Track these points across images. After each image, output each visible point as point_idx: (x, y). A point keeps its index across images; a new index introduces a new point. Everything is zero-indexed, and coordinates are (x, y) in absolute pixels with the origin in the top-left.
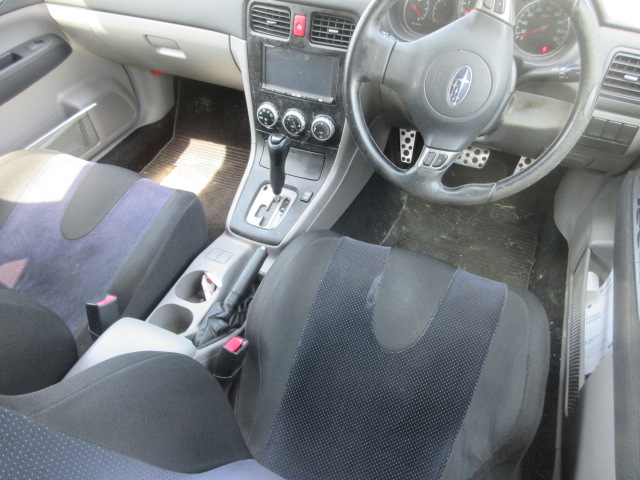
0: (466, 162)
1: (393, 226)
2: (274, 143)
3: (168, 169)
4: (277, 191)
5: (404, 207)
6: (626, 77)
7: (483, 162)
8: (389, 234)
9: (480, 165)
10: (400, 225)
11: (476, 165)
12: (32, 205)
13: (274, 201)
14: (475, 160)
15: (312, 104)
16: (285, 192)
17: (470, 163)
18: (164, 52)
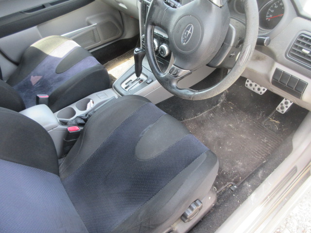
0: (254, 89)
1: (206, 112)
2: (136, 52)
3: (126, 60)
4: (138, 75)
5: (218, 105)
6: (303, 50)
7: (263, 92)
8: (201, 114)
9: (261, 93)
10: (210, 112)
11: (259, 92)
12: (53, 57)
13: (136, 80)
14: (259, 89)
15: (161, 37)
16: (142, 77)
17: (256, 91)
18: (121, 5)
